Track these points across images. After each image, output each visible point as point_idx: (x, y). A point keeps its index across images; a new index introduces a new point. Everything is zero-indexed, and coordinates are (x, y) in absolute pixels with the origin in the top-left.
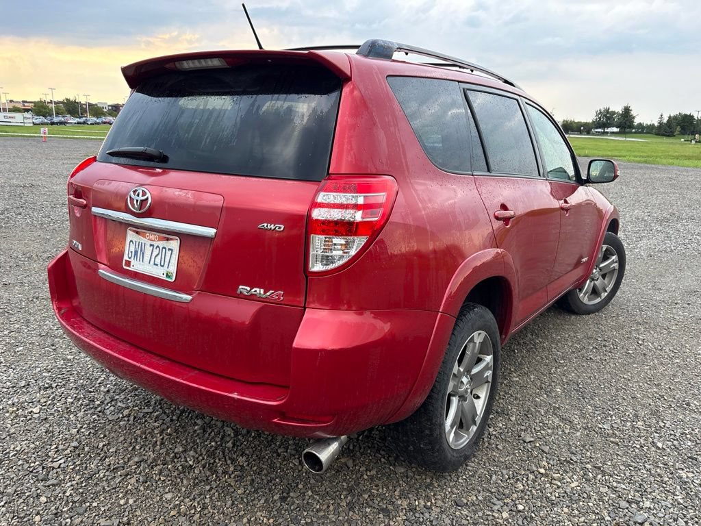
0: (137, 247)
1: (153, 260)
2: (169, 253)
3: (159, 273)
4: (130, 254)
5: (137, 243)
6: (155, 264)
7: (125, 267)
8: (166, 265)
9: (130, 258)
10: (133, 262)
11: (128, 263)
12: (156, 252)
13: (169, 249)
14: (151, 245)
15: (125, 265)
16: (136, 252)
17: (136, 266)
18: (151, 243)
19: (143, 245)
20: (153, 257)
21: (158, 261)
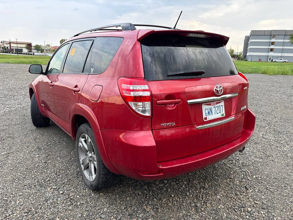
0: (208, 110)
1: (216, 112)
2: (221, 107)
3: (219, 116)
4: (206, 114)
5: (208, 109)
6: (217, 113)
7: (205, 121)
8: (221, 112)
9: (206, 116)
10: (208, 117)
11: (206, 118)
12: (217, 109)
13: (221, 106)
14: (214, 107)
15: (205, 120)
16: (209, 113)
17: (210, 118)
18: (214, 106)
19: (211, 108)
20: (216, 111)
21: (218, 112)
